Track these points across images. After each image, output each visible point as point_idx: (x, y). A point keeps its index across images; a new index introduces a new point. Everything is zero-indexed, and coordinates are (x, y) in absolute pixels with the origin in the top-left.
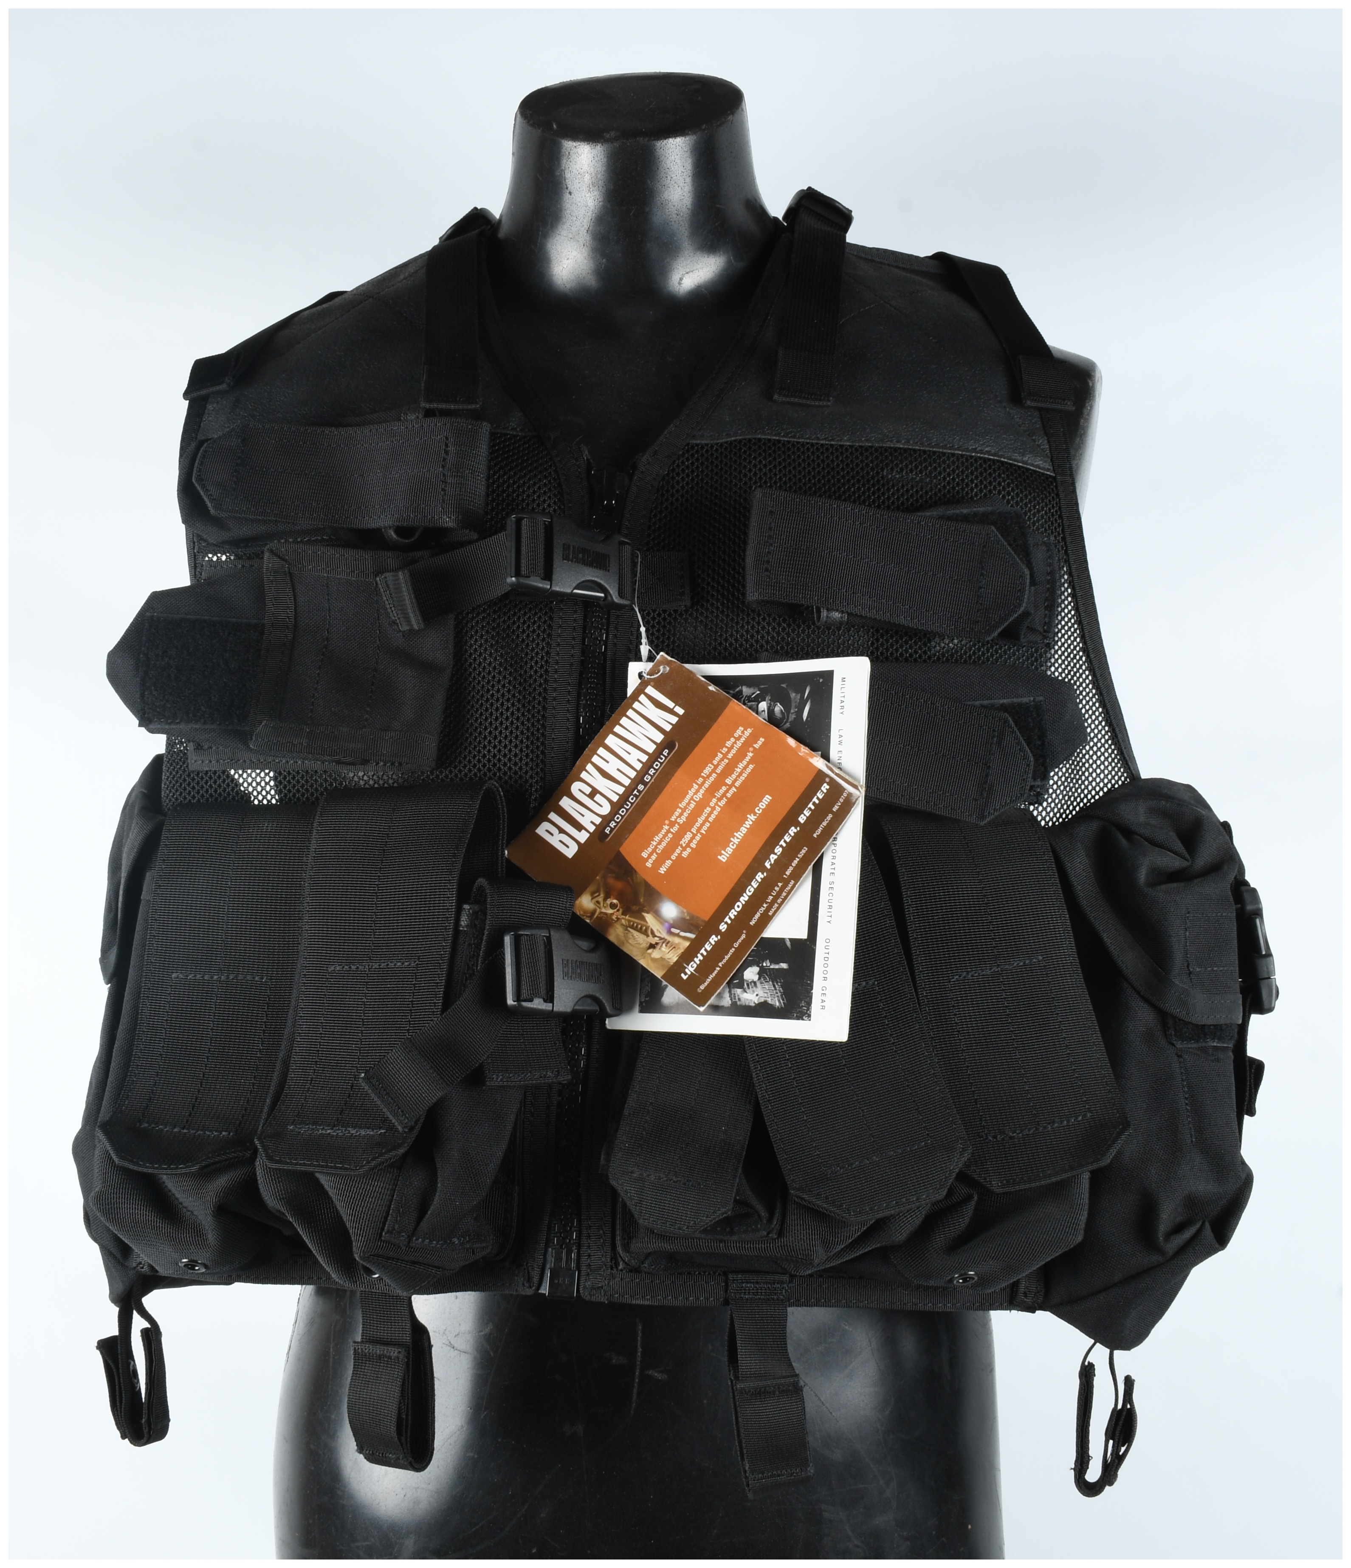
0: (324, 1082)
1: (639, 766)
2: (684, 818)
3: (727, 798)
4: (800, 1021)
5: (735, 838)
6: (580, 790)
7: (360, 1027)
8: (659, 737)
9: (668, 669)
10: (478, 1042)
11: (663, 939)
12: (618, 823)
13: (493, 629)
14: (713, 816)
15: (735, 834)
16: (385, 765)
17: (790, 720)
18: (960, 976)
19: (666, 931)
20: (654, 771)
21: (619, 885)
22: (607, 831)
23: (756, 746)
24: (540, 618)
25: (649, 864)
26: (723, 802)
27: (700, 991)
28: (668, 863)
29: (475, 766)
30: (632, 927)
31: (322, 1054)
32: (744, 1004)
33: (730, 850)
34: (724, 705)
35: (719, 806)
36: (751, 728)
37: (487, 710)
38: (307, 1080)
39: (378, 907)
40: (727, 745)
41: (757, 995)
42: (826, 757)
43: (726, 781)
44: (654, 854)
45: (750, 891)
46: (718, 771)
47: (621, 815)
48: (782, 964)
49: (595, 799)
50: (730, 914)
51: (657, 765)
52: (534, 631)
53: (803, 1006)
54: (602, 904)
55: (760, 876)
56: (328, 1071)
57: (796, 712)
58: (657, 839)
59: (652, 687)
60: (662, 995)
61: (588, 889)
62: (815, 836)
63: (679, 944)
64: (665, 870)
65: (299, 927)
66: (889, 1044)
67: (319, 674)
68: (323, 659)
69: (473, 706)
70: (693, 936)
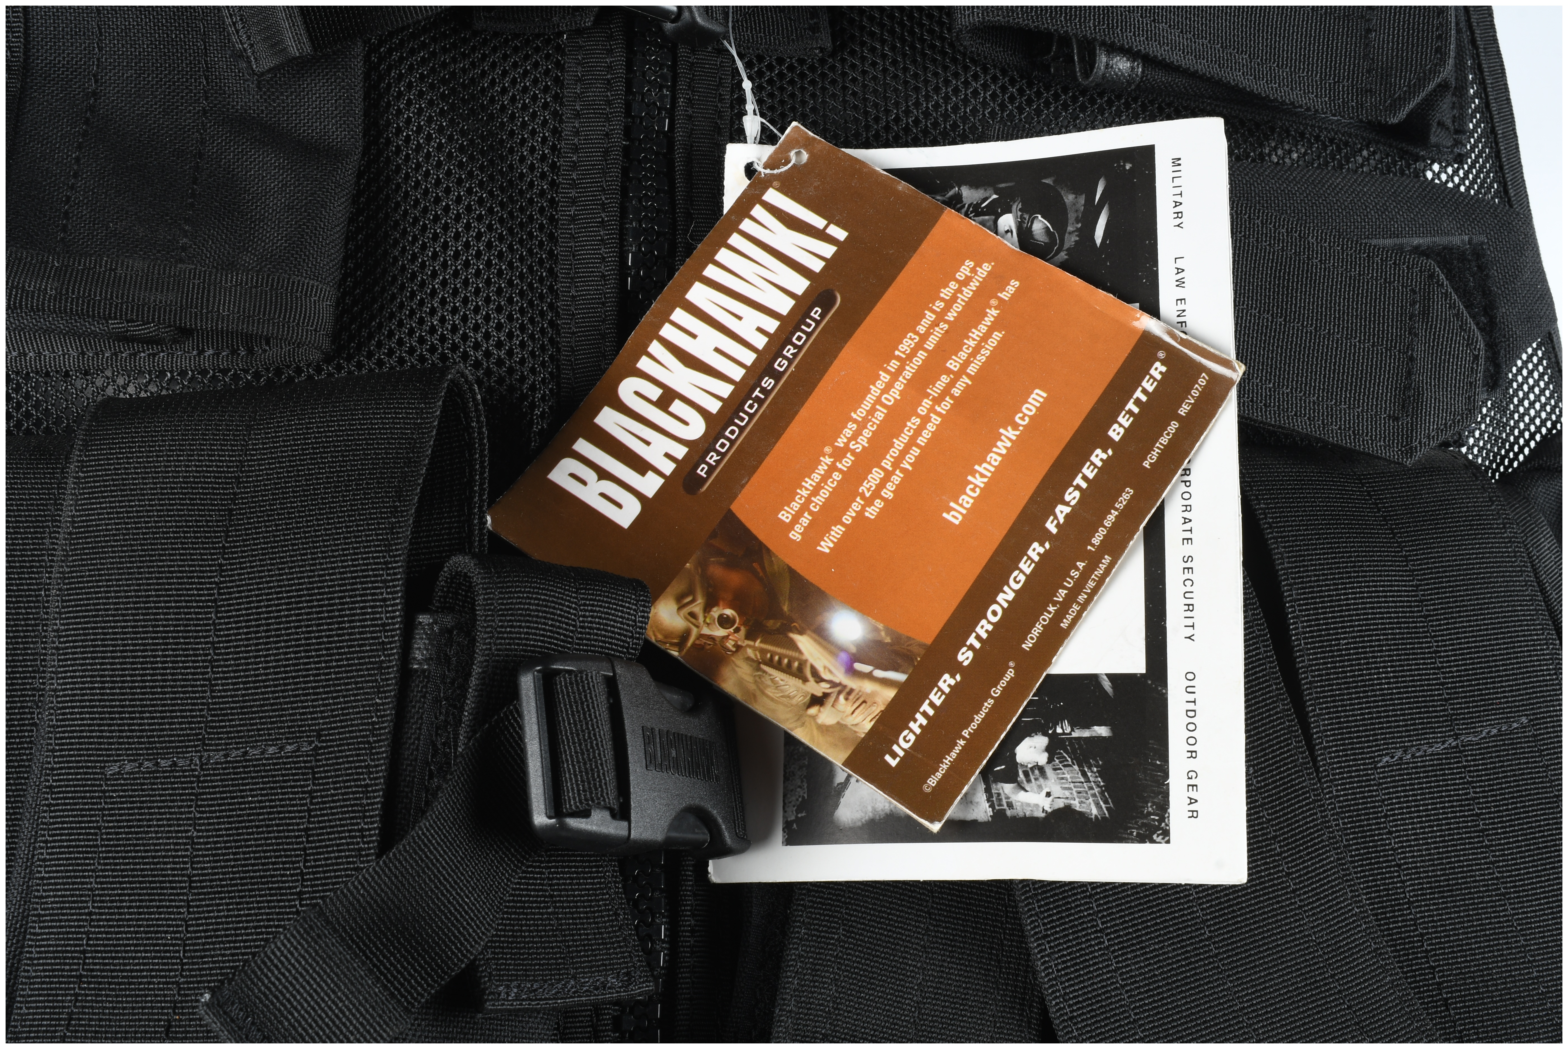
0: (100, 1020)
1: (760, 342)
2: (863, 441)
3: (952, 397)
4: (1147, 846)
5: (977, 475)
6: (637, 393)
7: (183, 894)
8: (800, 285)
9: (805, 156)
10: (466, 913)
11: (840, 684)
12: (723, 455)
13: (444, 81)
14: (926, 435)
15: (977, 467)
16: (218, 355)
17: (1066, 246)
18: (1392, 757)
19: (843, 670)
20: (792, 351)
21: (735, 579)
22: (702, 471)
23: (1005, 296)
24: (536, 65)
25: (796, 535)
26: (947, 404)
27: (929, 790)
28: (837, 531)
29: (412, 351)
30: (770, 663)
31: (94, 958)
32: (1021, 814)
33: (967, 500)
34: (929, 222)
35: (939, 414)
36: (990, 263)
37: (436, 237)
38: (60, 1019)
39: (220, 630)
40: (942, 295)
41: (1048, 794)
42: (1153, 310)
43: (948, 365)
44: (806, 514)
45: (1017, 581)
46: (930, 345)
47: (728, 439)
48: (1096, 728)
49: (672, 409)
50: (978, 629)
51: (799, 339)
52: (525, 90)
53: (1149, 814)
54: (701, 619)
55: (1036, 550)
56: (107, 996)
57: (1078, 230)
58: (809, 483)
59: (777, 189)
60: (836, 805)
61: (669, 589)
62: (1147, 466)
63: (873, 694)
64: (831, 545)
65: (34, 689)
66: (1287, 893)
67: (77, 159)
68: (85, 131)
69: (405, 232)
70: (901, 677)
